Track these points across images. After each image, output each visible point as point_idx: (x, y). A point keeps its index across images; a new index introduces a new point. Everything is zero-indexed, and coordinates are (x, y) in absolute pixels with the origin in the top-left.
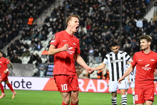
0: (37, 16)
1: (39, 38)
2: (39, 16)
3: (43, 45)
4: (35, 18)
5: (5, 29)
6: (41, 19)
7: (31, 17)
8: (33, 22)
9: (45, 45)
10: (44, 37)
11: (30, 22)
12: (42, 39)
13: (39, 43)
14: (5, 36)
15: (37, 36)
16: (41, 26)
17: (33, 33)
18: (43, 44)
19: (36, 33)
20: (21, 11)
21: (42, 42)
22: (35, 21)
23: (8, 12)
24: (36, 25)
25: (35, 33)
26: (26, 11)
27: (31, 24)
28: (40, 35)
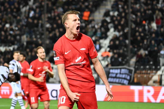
0: (94, 9)
1: (97, 36)
2: (96, 9)
3: (103, 45)
4: (92, 12)
5: (55, 26)
6: (100, 13)
7: (87, 10)
8: (89, 16)
9: (105, 44)
10: (104, 35)
11: (86, 17)
12: (101, 38)
13: (98, 42)
14: (55, 34)
15: (95, 33)
16: (100, 21)
17: (90, 30)
18: (102, 43)
19: (94, 30)
20: (74, 3)
21: (101, 41)
22: (92, 15)
23: (58, 4)
24: (93, 20)
25: (92, 30)
26: (81, 4)
27: (86, 19)
28: (99, 33)
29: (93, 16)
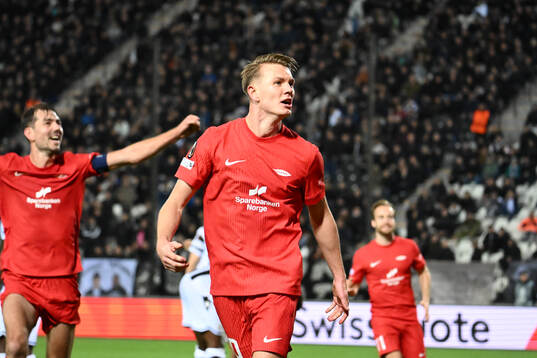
0: (501, 103)
1: (508, 177)
2: (507, 105)
3: (526, 200)
4: (495, 111)
5: (397, 149)
6: (516, 113)
7: (482, 106)
8: (489, 123)
9: (531, 199)
10: (527, 175)
11: (479, 124)
12: (520, 181)
13: (510, 194)
14: (397, 172)
15: (503, 170)
16: (517, 136)
17: (489, 161)
18: (523, 195)
19: (501, 160)
20: (447, 87)
21: (520, 189)
22: (497, 119)
23: (404, 92)
24: (499, 133)
25: (496, 160)
26: (465, 90)
27: (481, 130)
28: (514, 166)
29: (499, 124)
